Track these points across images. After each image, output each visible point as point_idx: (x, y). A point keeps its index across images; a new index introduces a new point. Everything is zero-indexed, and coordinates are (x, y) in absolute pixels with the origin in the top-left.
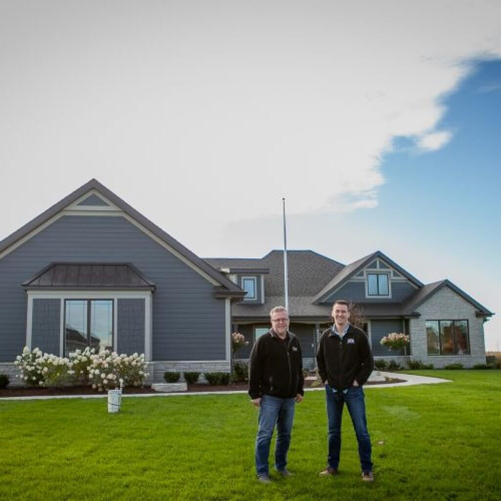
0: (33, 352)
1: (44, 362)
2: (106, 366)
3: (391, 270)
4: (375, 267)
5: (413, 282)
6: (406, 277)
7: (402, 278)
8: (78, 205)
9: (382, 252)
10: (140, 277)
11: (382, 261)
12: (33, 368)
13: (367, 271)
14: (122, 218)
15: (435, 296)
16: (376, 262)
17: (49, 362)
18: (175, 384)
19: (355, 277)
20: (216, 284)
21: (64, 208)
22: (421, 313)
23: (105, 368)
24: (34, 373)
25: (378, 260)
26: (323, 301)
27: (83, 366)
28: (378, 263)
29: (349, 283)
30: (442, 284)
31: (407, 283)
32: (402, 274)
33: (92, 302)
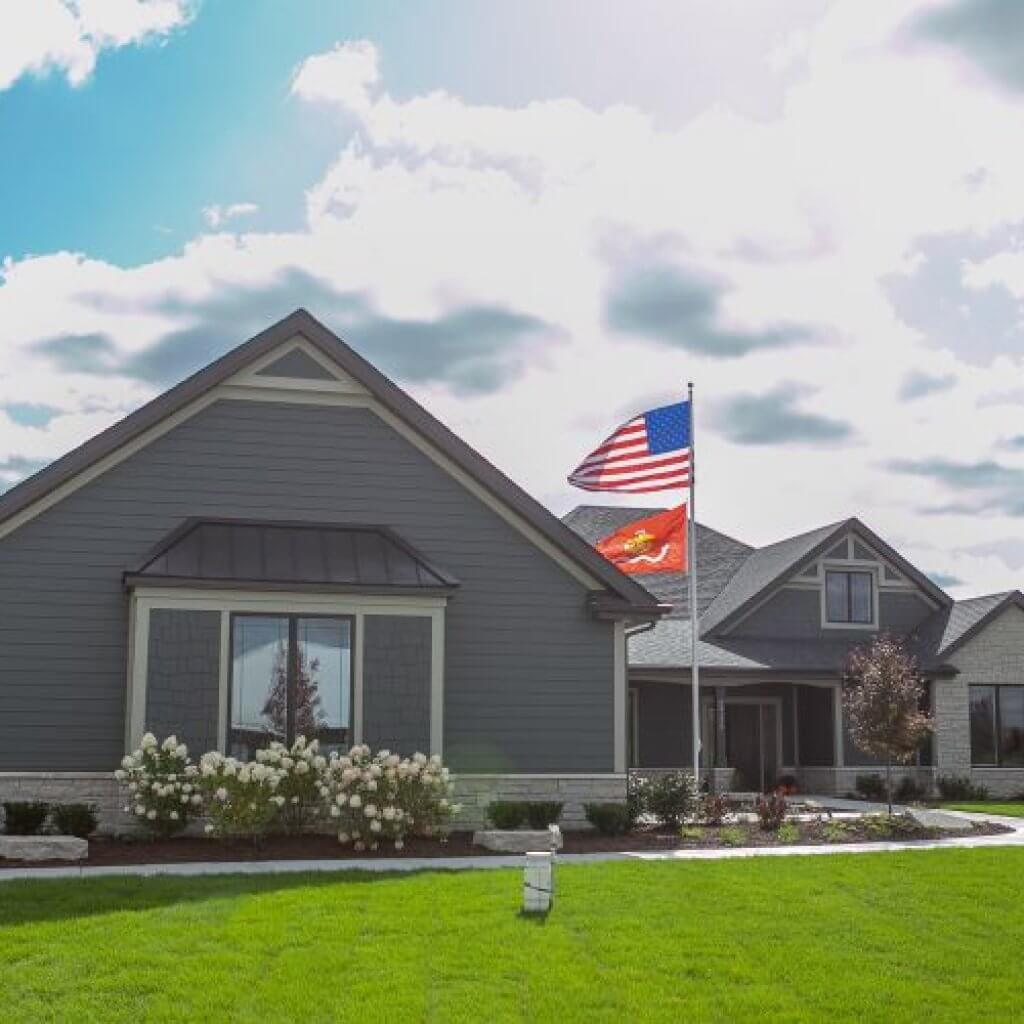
0: (163, 747)
1: (214, 772)
2: (373, 785)
3: (880, 564)
4: (845, 557)
5: (930, 595)
6: (913, 580)
7: (902, 584)
8: (258, 373)
9: (862, 521)
10: (417, 561)
11: (861, 541)
12: (170, 788)
13: (825, 565)
14: (366, 412)
15: (991, 627)
16: (845, 546)
17: (226, 773)
18: (515, 832)
19: (799, 578)
20: (592, 585)
21: (221, 381)
22: (959, 667)
23: (367, 791)
24: (172, 801)
25: (851, 538)
26: (724, 633)
27: (301, 785)
28: (851, 548)
29: (785, 590)
30: (1009, 599)
31: (915, 596)
32: (905, 574)
33: (301, 621)
